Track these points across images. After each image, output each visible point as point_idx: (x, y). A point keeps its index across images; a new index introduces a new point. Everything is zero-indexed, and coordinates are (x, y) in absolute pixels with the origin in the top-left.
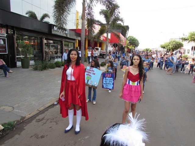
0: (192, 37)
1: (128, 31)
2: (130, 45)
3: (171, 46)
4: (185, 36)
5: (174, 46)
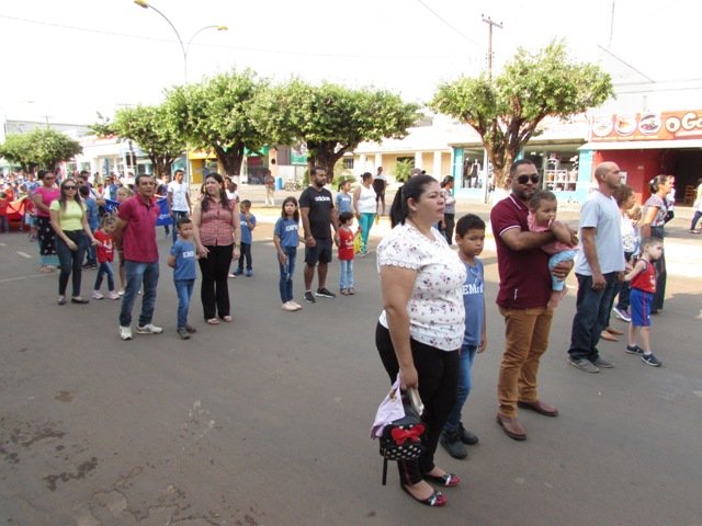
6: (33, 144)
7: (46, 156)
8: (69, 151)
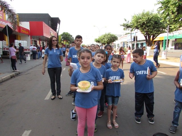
0: (139, 21)
1: (59, 24)
2: (63, 41)
3: (106, 40)
6: (104, 38)
7: (107, 41)
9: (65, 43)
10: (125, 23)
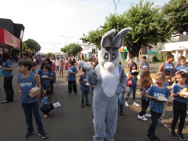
2: (28, 48)
4: (85, 37)
5: (74, 50)
6: (70, 48)
7: (72, 51)
8: (79, 50)
9: (29, 50)
10: (84, 37)
